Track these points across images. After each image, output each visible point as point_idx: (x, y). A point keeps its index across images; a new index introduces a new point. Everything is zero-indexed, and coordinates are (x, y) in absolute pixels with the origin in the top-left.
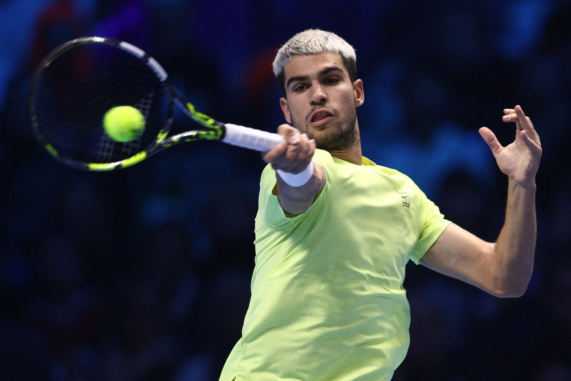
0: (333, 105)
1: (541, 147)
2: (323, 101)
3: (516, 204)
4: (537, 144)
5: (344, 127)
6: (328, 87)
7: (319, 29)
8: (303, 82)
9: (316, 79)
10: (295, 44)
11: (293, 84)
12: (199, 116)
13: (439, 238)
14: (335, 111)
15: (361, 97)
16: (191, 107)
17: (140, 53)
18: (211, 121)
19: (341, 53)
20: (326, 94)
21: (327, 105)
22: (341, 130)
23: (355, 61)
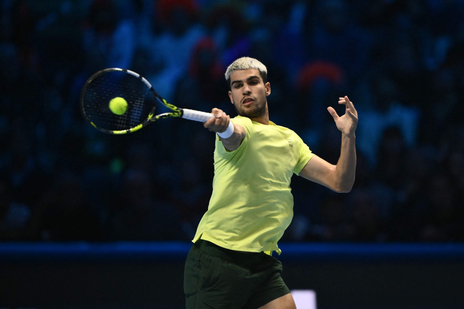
0: (254, 95)
1: (358, 117)
2: (249, 93)
3: (345, 146)
4: (356, 115)
5: (260, 106)
6: (252, 86)
7: (249, 57)
8: (239, 83)
9: (246, 82)
10: (236, 64)
11: (234, 84)
12: (169, 105)
13: (309, 162)
14: (255, 98)
15: (269, 91)
16: (165, 101)
17: (137, 75)
18: (175, 108)
19: (259, 69)
20: (251, 90)
21: (251, 95)
22: (258, 108)
23: (267, 73)
